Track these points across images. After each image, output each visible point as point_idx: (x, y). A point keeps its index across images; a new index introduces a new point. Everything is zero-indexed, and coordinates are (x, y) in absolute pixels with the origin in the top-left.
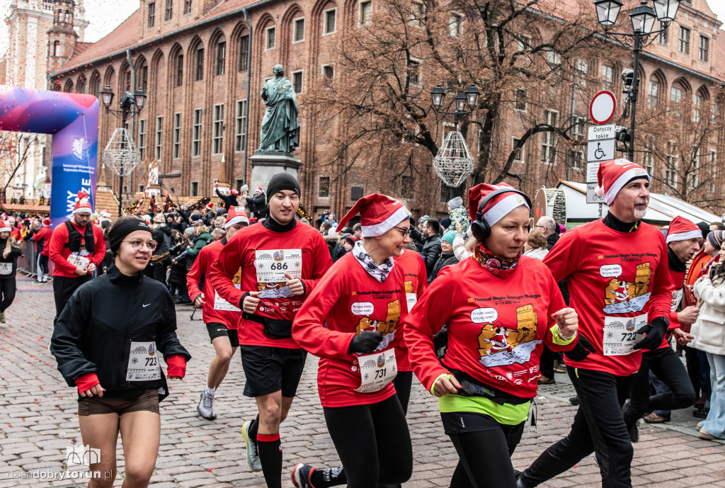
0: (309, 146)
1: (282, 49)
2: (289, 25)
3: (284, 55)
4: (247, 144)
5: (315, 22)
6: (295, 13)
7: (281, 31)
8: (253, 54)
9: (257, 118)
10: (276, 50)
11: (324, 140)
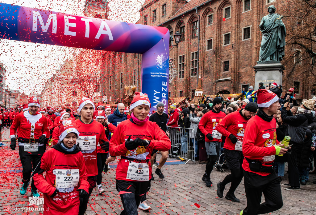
0: (236, 70)
1: (218, 23)
2: (221, 11)
3: (219, 27)
4: (198, 72)
5: (238, 7)
6: (224, 5)
7: (217, 15)
8: (200, 29)
9: (203, 59)
10: (214, 25)
11: (245, 66)
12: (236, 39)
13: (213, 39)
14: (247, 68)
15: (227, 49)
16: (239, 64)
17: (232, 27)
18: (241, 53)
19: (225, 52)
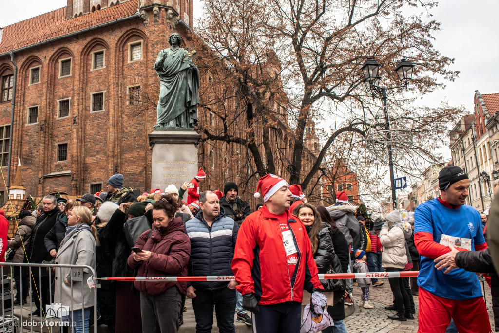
0: (79, 158)
1: (49, 82)
2: (55, 64)
3: (50, 87)
4: (11, 160)
5: (84, 60)
6: (61, 55)
7: (48, 69)
8: (17, 87)
9: (20, 139)
10: (42, 84)
11: (95, 153)
12: (80, 110)
13: (40, 107)
14: (99, 156)
15: (65, 123)
16: (86, 150)
17: (73, 89)
18: (88, 132)
19: (61, 129)
